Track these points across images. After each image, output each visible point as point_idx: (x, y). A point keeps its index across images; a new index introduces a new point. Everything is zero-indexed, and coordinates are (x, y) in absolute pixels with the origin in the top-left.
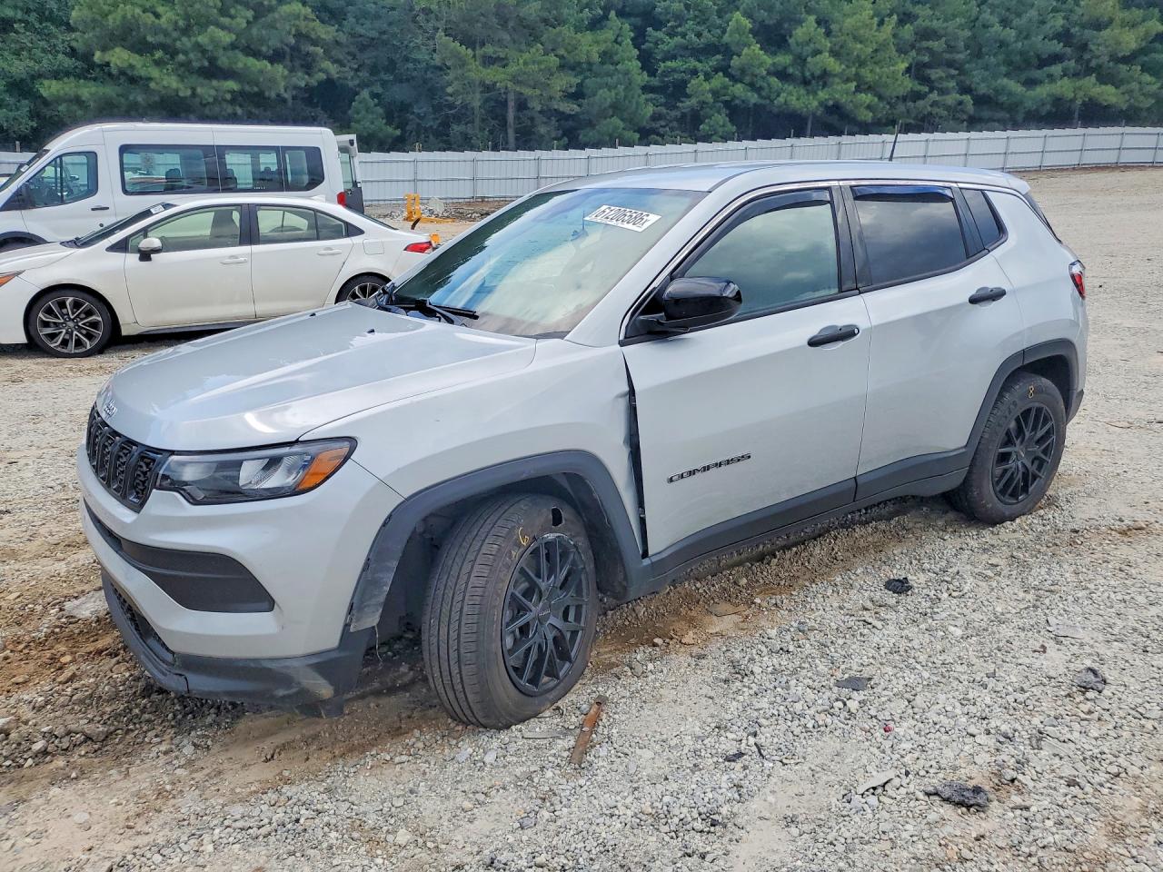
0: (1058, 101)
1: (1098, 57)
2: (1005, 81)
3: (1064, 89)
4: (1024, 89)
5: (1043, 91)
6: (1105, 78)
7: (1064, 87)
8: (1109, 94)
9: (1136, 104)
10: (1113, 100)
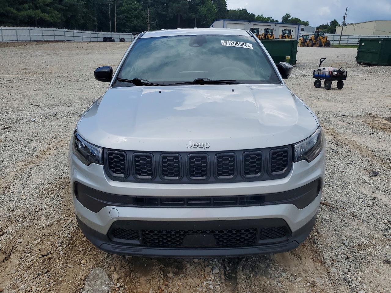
0: (30, 17)
1: (39, 3)
2: (9, 8)
3: (31, 13)
4: (17, 12)
5: (24, 13)
6: (43, 11)
7: (31, 12)
8: (46, 17)
9: (55, 21)
10: (49, 19)
